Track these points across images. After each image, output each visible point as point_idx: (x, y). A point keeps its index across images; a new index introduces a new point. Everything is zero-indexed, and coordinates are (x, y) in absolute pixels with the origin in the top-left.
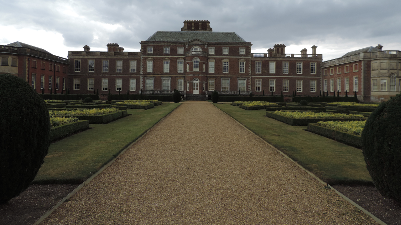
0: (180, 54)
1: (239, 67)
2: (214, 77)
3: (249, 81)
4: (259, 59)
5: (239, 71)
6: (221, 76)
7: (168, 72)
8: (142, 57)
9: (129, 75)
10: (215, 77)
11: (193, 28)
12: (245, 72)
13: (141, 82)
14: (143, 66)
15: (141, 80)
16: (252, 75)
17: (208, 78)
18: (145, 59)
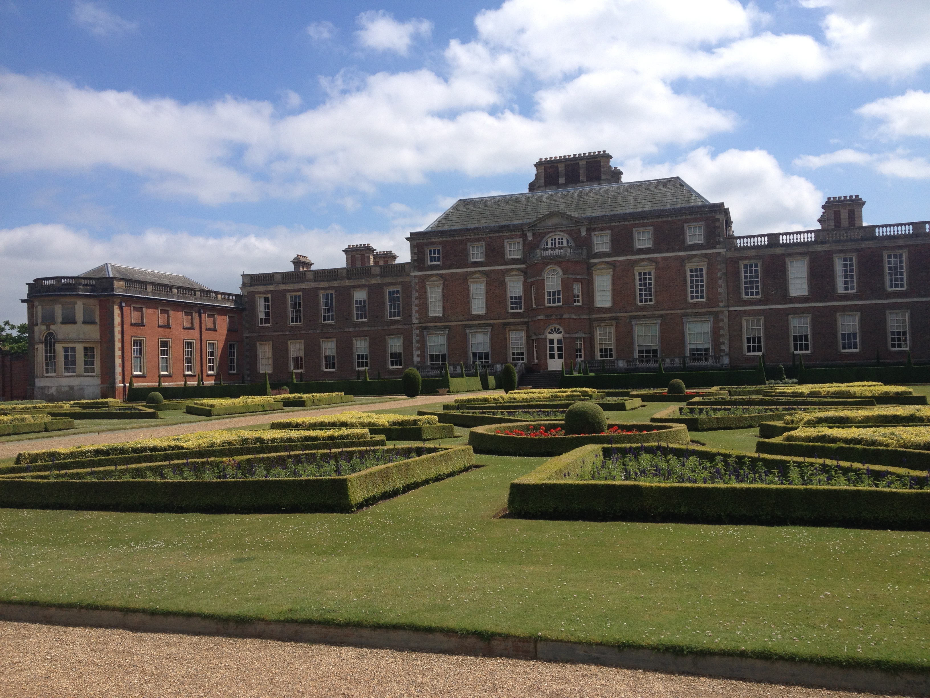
0: (513, 259)
1: (686, 283)
2: (611, 319)
3: (721, 324)
4: (752, 253)
5: (686, 294)
6: (631, 314)
7: (484, 312)
8: (415, 277)
9: (386, 328)
10: (615, 319)
11: (562, 180)
12: (708, 298)
13: (415, 345)
14: (417, 302)
15: (415, 339)
16: (728, 306)
17: (595, 324)
18: (423, 280)
